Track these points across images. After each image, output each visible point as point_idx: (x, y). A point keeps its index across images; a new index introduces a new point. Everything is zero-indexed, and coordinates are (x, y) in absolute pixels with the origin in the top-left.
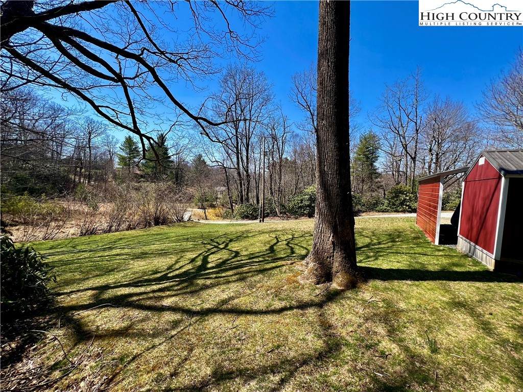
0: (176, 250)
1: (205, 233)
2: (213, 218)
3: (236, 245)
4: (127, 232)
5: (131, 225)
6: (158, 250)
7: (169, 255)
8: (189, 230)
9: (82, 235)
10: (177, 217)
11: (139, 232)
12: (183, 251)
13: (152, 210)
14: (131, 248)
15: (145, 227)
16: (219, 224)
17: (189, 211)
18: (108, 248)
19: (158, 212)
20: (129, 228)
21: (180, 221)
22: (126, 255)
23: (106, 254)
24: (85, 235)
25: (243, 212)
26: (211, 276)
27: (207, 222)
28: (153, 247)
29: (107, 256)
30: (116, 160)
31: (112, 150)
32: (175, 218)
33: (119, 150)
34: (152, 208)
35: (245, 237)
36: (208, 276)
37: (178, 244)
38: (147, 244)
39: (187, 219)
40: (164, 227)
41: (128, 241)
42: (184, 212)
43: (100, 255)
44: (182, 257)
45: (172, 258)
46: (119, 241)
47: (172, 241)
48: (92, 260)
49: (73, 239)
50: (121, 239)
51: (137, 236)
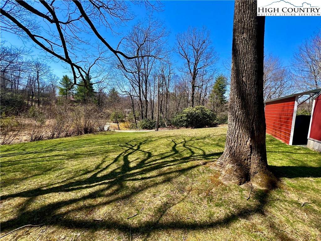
0: (102, 151)
1: (120, 138)
2: (124, 129)
3: (146, 147)
4: (65, 139)
5: (67, 134)
6: (87, 151)
7: (96, 155)
8: (109, 137)
9: (32, 140)
10: (100, 129)
11: (73, 138)
12: (107, 152)
13: (83, 124)
14: (67, 150)
15: (78, 135)
16: (128, 133)
17: (108, 124)
18: (50, 150)
19: (87, 125)
20: (67, 136)
21: (102, 131)
22: (63, 155)
23: (47, 155)
24: (34, 140)
25: (144, 125)
26: (137, 177)
27: (120, 131)
28: (83, 149)
29: (47, 157)
30: (58, 91)
31: (54, 84)
32: (98, 129)
33: (59, 84)
34: (82, 122)
35: (150, 141)
36: (134, 178)
37: (103, 146)
38: (79, 147)
39: (107, 129)
40: (91, 135)
41: (65, 145)
42: (105, 125)
43: (42, 156)
44: (106, 157)
45: (99, 158)
46: (58, 145)
47: (98, 144)
48: (35, 160)
49: (25, 143)
50: (60, 143)
51: (72, 141)
